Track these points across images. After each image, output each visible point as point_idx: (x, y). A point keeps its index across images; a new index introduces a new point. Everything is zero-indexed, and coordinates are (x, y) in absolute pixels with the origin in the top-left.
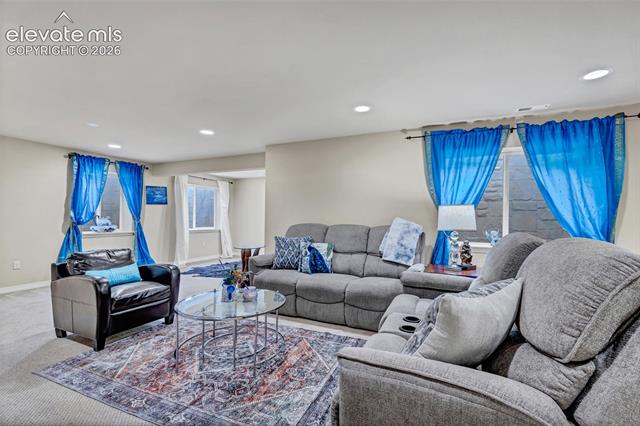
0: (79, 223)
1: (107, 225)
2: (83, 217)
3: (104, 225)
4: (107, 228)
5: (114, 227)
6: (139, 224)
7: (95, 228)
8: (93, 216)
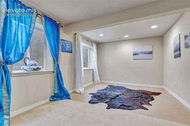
0: (7, 62)
1: (35, 65)
2: (12, 56)
3: (32, 65)
4: (35, 67)
5: (41, 67)
6: (58, 65)
7: (25, 67)
8: (22, 56)
